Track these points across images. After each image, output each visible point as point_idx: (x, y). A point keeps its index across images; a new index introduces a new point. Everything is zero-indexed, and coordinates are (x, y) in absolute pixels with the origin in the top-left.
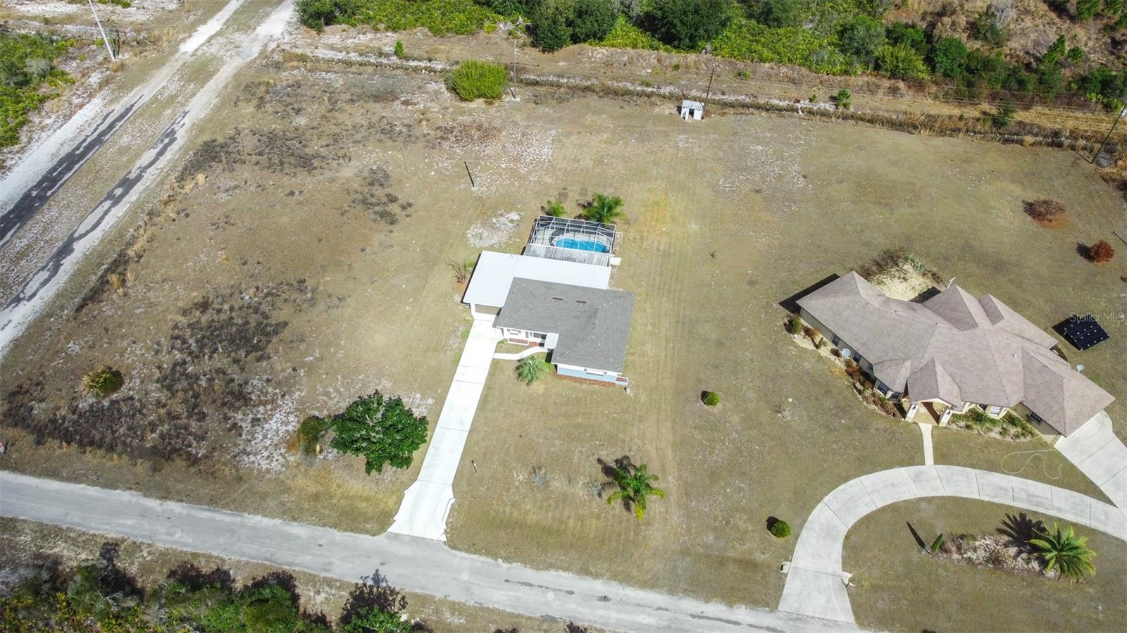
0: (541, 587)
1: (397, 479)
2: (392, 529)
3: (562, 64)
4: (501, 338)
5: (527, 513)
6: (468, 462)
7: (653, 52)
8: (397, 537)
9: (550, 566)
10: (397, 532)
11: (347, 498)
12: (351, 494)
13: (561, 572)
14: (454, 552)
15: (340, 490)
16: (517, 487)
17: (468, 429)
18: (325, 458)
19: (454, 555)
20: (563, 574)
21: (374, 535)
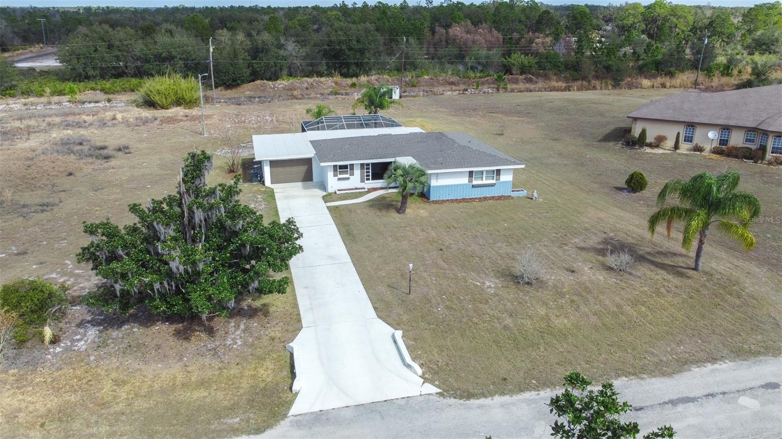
0: (712, 395)
1: (259, 338)
2: (298, 408)
3: (247, 93)
4: (325, 193)
5: (546, 318)
6: (382, 288)
7: (328, 79)
8: (319, 418)
9: (682, 364)
10: (316, 409)
11: (150, 394)
12: (156, 386)
13: (710, 366)
14: (474, 402)
15: (127, 388)
16: (496, 295)
17: (350, 260)
18: (67, 349)
19: (480, 407)
20: (716, 366)
21: (259, 431)
